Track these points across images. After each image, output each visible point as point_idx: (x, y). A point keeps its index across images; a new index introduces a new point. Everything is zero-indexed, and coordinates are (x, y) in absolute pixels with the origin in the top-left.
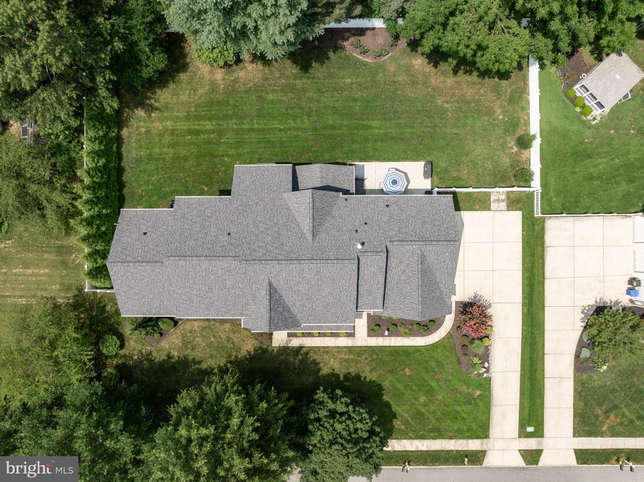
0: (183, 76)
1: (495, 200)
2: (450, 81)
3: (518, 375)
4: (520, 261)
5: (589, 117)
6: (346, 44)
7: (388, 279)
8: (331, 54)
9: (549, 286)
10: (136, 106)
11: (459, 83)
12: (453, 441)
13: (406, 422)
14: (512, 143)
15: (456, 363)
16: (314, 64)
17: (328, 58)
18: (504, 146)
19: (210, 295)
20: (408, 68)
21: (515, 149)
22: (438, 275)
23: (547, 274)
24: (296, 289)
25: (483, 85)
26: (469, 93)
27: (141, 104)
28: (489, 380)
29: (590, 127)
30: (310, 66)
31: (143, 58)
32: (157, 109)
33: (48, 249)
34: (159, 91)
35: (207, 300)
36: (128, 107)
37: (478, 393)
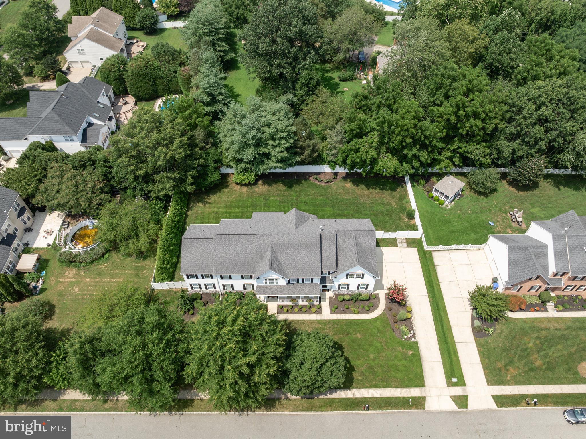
0: (225, 190)
1: (399, 243)
2: (366, 192)
3: (436, 340)
4: (421, 272)
5: (444, 206)
6: (311, 178)
7: (339, 253)
8: (303, 182)
9: (443, 287)
10: (198, 202)
11: (371, 193)
12: (399, 390)
13: (362, 374)
14: (404, 217)
15: (392, 331)
16: (294, 186)
17: (302, 183)
18: (400, 218)
19: (236, 258)
20: (343, 188)
21: (406, 220)
22: (366, 250)
23: (440, 279)
24: (286, 252)
25: (384, 194)
26: (377, 197)
27: (201, 201)
28: (417, 343)
29: (446, 210)
30: (293, 186)
31: (210, 173)
32: (209, 203)
33: (129, 268)
34: (211, 196)
35: (234, 262)
36: (194, 202)
37: (410, 352)
